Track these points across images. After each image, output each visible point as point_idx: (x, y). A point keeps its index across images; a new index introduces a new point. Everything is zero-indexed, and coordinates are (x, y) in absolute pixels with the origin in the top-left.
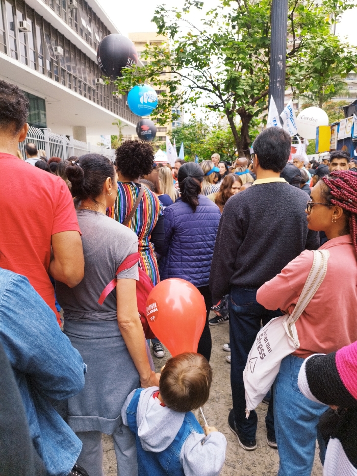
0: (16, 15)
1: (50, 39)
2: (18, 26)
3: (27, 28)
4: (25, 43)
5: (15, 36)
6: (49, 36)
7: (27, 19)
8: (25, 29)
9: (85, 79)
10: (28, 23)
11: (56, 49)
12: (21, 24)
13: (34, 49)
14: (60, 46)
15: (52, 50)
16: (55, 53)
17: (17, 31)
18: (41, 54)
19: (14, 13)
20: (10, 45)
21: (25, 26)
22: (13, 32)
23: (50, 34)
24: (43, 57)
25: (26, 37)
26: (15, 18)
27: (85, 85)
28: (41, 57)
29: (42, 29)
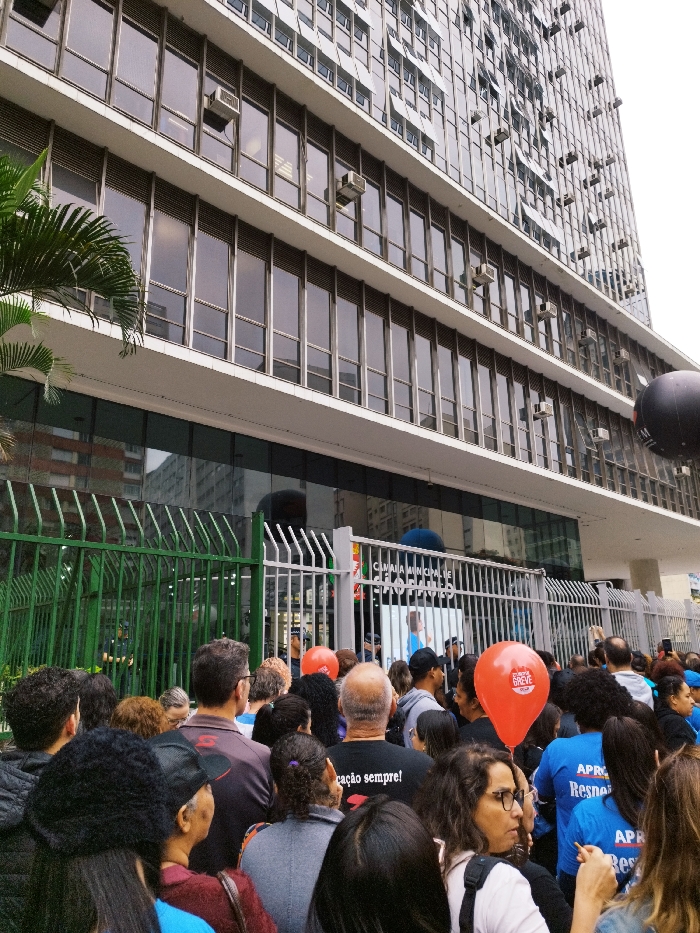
0: (529, 397)
1: (584, 420)
2: (532, 411)
3: (546, 412)
4: (544, 435)
5: (528, 428)
6: (582, 416)
7: (547, 398)
8: (543, 413)
10: (547, 405)
11: (596, 433)
12: (537, 408)
13: (558, 441)
14: (602, 426)
15: (589, 435)
16: (595, 439)
17: (531, 419)
18: (570, 447)
19: (526, 395)
20: (520, 442)
21: (543, 409)
22: (525, 423)
23: (584, 413)
24: (572, 451)
25: (544, 426)
26: (528, 402)
27: (653, 483)
28: (569, 451)
29: (570, 407)
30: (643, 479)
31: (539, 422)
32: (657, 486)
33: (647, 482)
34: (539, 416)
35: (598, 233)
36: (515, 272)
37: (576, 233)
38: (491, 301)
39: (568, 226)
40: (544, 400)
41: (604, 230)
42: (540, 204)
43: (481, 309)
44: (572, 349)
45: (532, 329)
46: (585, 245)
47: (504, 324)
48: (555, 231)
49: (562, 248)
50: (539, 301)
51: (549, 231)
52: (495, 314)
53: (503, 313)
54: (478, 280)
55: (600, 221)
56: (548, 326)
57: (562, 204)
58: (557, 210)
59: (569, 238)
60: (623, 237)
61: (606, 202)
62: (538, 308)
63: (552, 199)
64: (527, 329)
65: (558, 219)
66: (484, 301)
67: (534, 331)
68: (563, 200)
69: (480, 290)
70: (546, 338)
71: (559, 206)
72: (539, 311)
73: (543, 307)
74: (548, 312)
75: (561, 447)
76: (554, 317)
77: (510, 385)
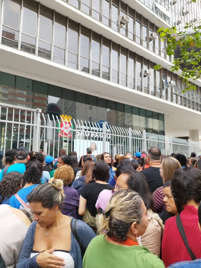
0: (142, 68)
1: (166, 77)
2: (143, 73)
3: (149, 73)
4: (148, 82)
5: (141, 79)
7: (150, 69)
8: (147, 74)
9: (193, 99)
10: (149, 71)
11: (170, 82)
12: (146, 72)
13: (154, 84)
14: (174, 80)
16: (170, 85)
17: (143, 76)
18: (160, 87)
19: (142, 67)
21: (147, 72)
22: (140, 77)
23: (166, 75)
24: (160, 89)
25: (149, 79)
26: (142, 70)
27: (193, 102)
28: (159, 89)
29: (160, 73)
30: (189, 100)
31: (147, 77)
32: (195, 103)
33: (191, 101)
34: (146, 75)
35: (186, 16)
36: (141, 21)
37: (177, 15)
38: (128, 30)
39: (174, 13)
40: (149, 69)
41: (188, 14)
42: (163, 3)
43: (124, 33)
44: (164, 52)
45: (147, 43)
46: (180, 19)
47: (134, 40)
48: (168, 14)
49: (170, 20)
50: (150, 33)
51: (165, 13)
52: (131, 36)
53: (134, 36)
54: (123, 22)
55: (187, 11)
56: (154, 42)
57: (172, 4)
58: (170, 6)
59: (174, 17)
60: (196, 17)
61: (190, 4)
62: (150, 35)
63: (168, 2)
64: (145, 43)
65: (170, 9)
66: (126, 30)
67: (148, 44)
68: (172, 2)
69: (124, 26)
70: (153, 47)
71: (171, 4)
72: (150, 36)
73: (152, 35)
74: (153, 37)
75: (155, 87)
76: (156, 38)
77: (135, 63)
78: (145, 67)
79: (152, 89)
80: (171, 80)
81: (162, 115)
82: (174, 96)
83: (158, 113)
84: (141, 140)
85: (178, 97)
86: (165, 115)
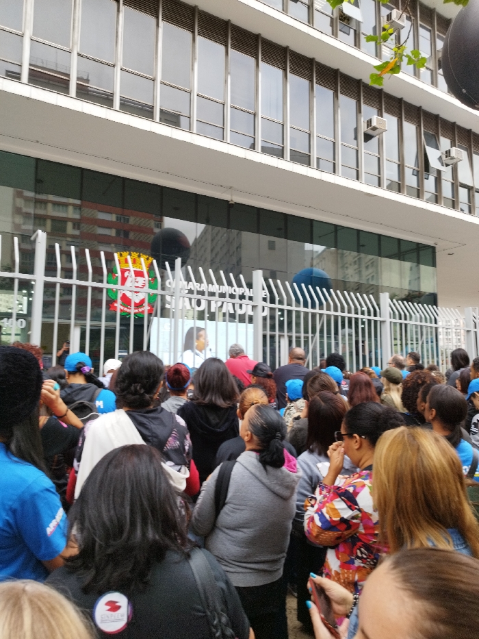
0: (360, 112)
1: (436, 140)
2: (363, 128)
3: (377, 127)
4: (380, 154)
5: (357, 146)
6: (434, 136)
7: (385, 114)
8: (375, 129)
11: (448, 153)
12: (369, 123)
13: (399, 160)
14: (460, 147)
16: (447, 160)
17: (362, 138)
18: (416, 168)
19: (359, 110)
21: (374, 124)
23: (437, 133)
24: (418, 172)
25: (380, 143)
26: (359, 119)
28: (415, 173)
29: (419, 127)
31: (374, 141)
34: (371, 132)
40: (382, 116)
44: (431, 67)
50: (385, 12)
56: (398, 40)
62: (385, 19)
67: (378, 46)
72: (384, 23)
73: (389, 17)
74: (394, 21)
75: (401, 168)
76: (403, 27)
77: (335, 99)
78: (369, 112)
79: (390, 173)
80: (453, 144)
81: (431, 250)
82: (463, 193)
83: (418, 244)
84: (375, 322)
85: (473, 196)
86: (437, 250)
